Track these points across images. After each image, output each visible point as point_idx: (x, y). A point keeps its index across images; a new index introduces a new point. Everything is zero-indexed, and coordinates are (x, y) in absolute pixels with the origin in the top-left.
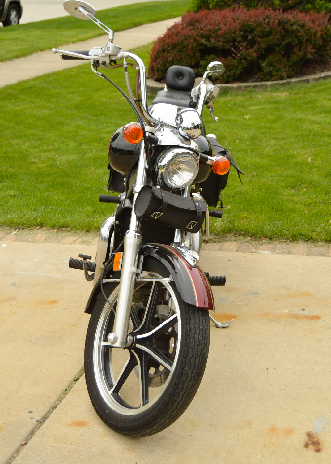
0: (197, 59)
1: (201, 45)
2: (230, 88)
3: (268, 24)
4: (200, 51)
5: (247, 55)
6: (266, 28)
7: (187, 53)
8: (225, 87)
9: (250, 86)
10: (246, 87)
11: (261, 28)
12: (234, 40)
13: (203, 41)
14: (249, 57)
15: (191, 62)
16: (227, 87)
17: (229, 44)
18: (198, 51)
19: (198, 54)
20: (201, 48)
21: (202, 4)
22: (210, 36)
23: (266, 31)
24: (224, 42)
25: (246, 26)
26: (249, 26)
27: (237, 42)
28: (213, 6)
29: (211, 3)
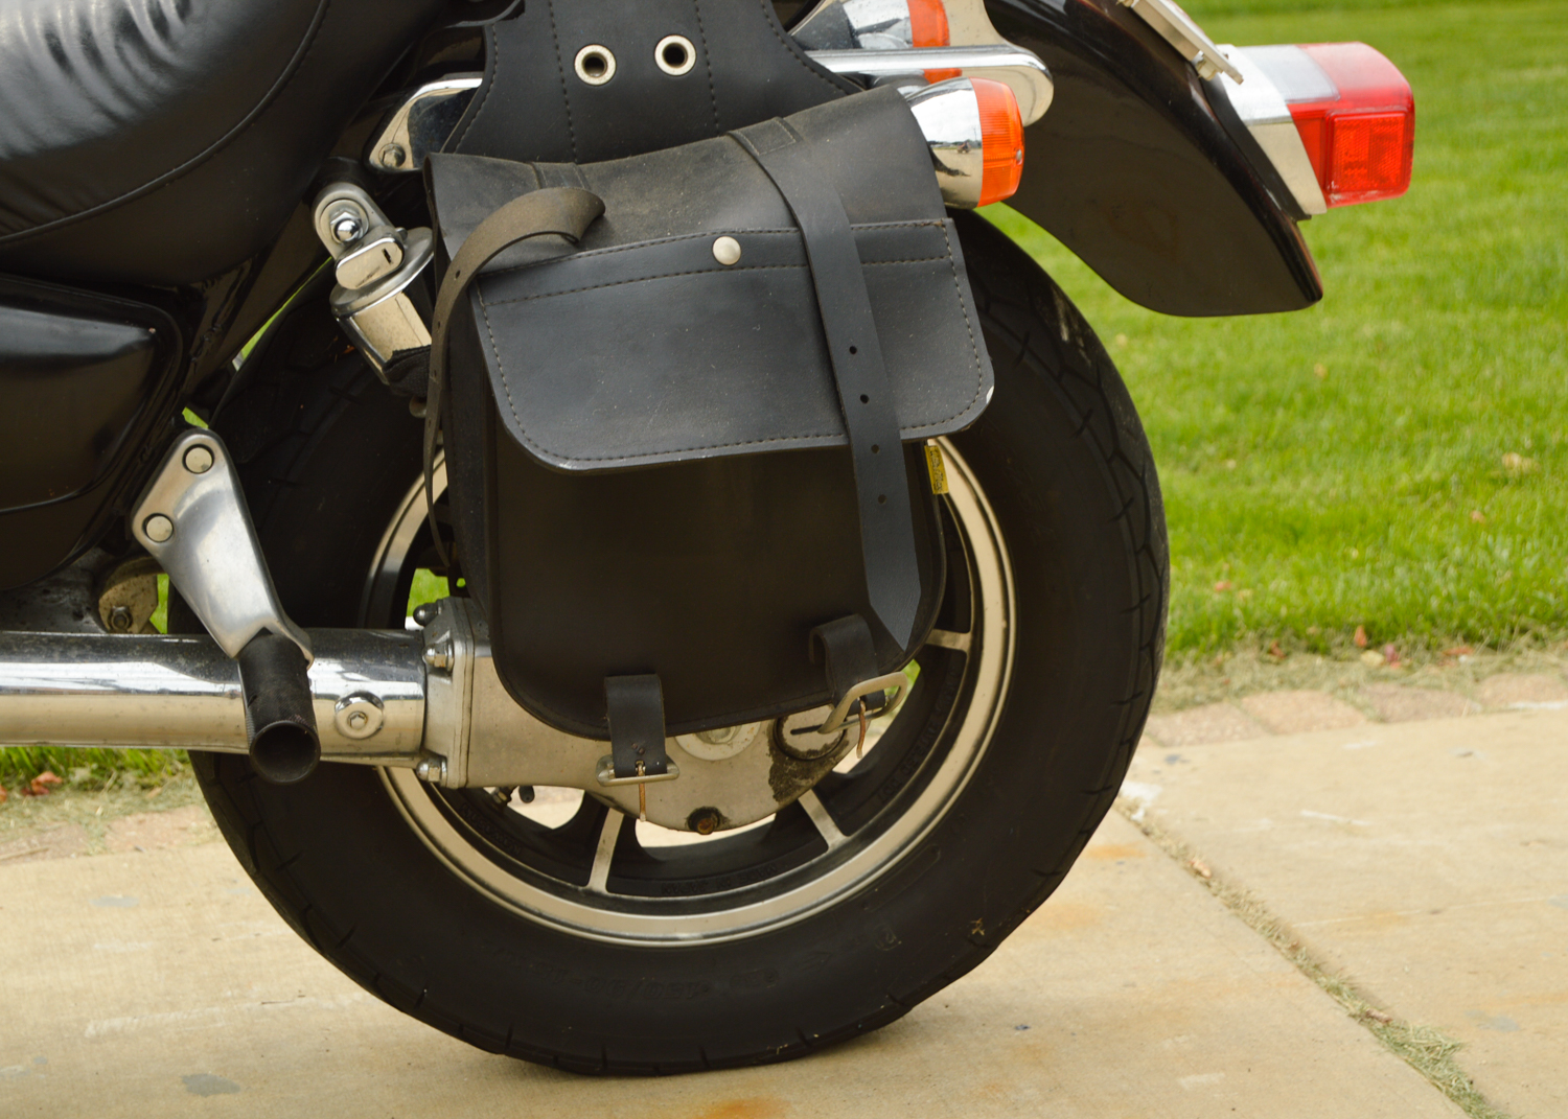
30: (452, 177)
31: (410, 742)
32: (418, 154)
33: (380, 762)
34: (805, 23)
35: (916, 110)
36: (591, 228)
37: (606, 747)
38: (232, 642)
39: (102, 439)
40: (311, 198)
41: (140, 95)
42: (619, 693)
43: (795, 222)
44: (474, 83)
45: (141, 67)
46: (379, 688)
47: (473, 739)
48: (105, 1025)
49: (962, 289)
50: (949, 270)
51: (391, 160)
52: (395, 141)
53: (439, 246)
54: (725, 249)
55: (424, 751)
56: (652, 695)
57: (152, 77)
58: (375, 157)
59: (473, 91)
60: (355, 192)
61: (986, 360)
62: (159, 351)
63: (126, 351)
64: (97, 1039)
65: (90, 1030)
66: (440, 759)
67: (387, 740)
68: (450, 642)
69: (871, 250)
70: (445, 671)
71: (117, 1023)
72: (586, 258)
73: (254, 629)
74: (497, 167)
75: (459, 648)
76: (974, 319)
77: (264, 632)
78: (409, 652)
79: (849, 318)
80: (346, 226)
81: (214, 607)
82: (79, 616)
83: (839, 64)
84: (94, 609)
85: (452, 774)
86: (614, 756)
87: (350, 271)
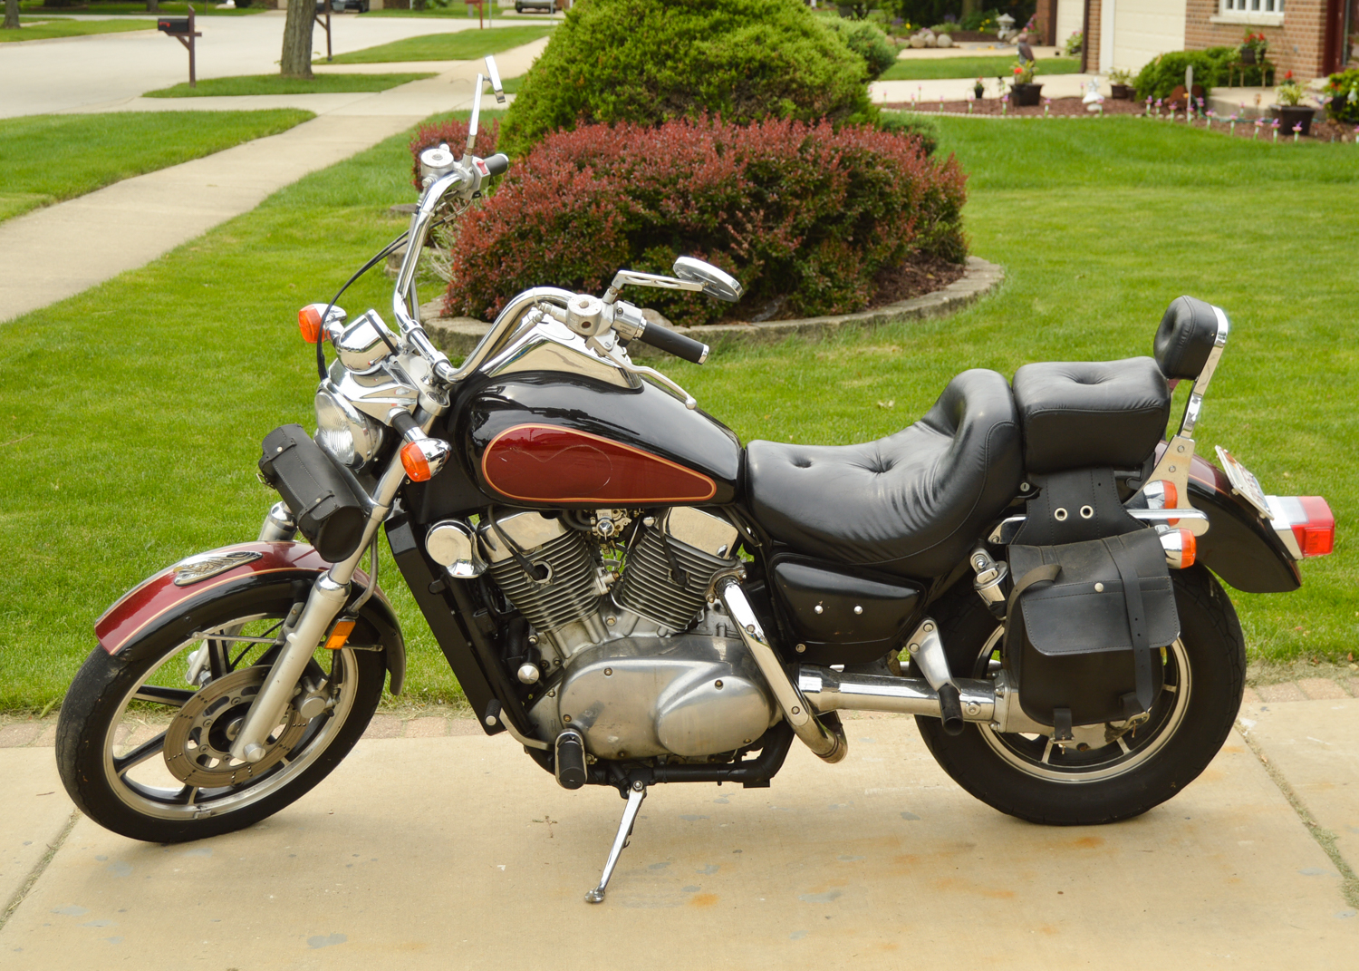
0: (622, 257)
1: (632, 217)
2: (740, 336)
3: (815, 163)
4: (631, 236)
5: (770, 245)
6: (811, 174)
7: (600, 240)
8: (724, 332)
9: (789, 329)
10: (780, 331)
11: (800, 172)
12: (732, 205)
13: (640, 208)
14: (775, 250)
15: (607, 265)
16: (731, 332)
17: (717, 217)
18: (624, 235)
19: (624, 243)
20: (632, 227)
21: (568, 109)
22: (658, 193)
23: (813, 182)
24: (702, 211)
25: (754, 166)
26: (765, 166)
27: (740, 210)
28: (605, 114)
29: (597, 107)
30: (1015, 552)
31: (989, 717)
32: (1003, 539)
33: (977, 722)
34: (1129, 501)
35: (1162, 539)
36: (1058, 577)
37: (1053, 729)
38: (936, 686)
39: (901, 621)
40: (970, 553)
41: (921, 524)
42: (1058, 714)
43: (1121, 578)
44: (1023, 518)
45: (922, 516)
46: (979, 699)
47: (1009, 718)
48: (871, 791)
49: (1172, 600)
50: (1169, 593)
51: (995, 541)
52: (996, 535)
53: (1009, 570)
54: (1099, 587)
55: (993, 720)
56: (1068, 715)
57: (925, 519)
58: (990, 539)
59: (1022, 521)
60: (983, 551)
61: (1178, 622)
62: (920, 597)
63: (909, 596)
64: (869, 796)
65: (866, 792)
66: (998, 723)
67: (981, 716)
68: (1003, 687)
69: (1144, 586)
70: (1001, 696)
71: (875, 790)
72: (1056, 587)
73: (943, 683)
74: (1029, 550)
75: (1006, 689)
76: (1175, 609)
77: (947, 684)
78: (989, 688)
79: (1136, 609)
80: (981, 564)
81: (932, 675)
82: (883, 667)
83: (1139, 514)
84: (886, 664)
85: (1001, 728)
86: (1056, 733)
87: (981, 577)
